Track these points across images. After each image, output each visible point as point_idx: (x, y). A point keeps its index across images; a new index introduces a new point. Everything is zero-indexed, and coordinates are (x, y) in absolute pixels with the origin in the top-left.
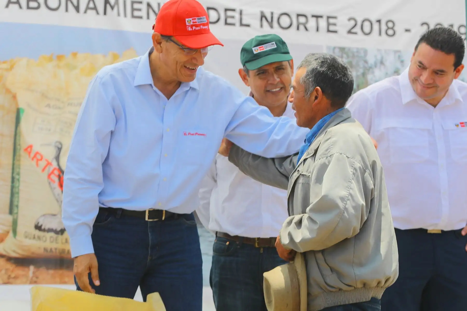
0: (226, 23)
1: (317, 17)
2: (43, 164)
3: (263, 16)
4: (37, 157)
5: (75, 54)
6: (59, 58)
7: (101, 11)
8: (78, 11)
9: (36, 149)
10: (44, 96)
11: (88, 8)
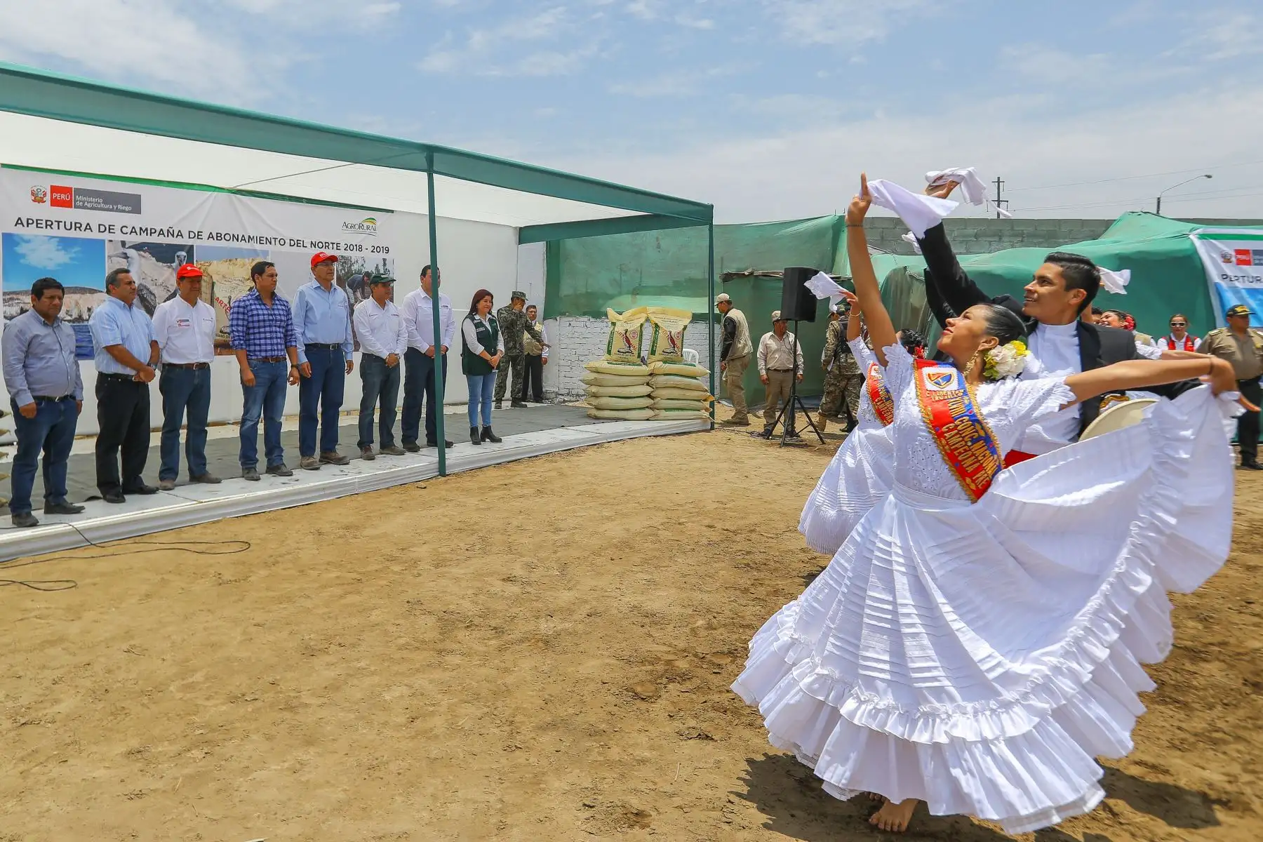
1: (333, 244)
2: (223, 305)
3: (312, 243)
4: (221, 303)
5: (236, 259)
6: (230, 260)
7: (247, 241)
8: (238, 240)
9: (220, 299)
10: (224, 277)
11: (242, 240)
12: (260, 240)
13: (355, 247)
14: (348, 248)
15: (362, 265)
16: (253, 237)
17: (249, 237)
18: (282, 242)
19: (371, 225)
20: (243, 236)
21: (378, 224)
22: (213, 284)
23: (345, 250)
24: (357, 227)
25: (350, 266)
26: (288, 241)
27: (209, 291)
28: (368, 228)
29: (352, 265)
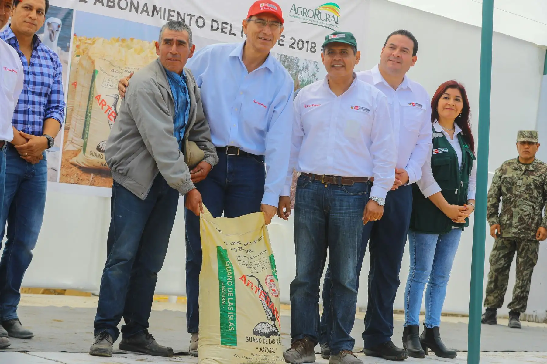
0: (222, 31)
2: (106, 108)
4: (103, 103)
5: (132, 39)
6: (123, 40)
7: (150, 14)
8: (137, 12)
9: (102, 98)
10: (111, 64)
11: (143, 11)
12: (169, 15)
13: (305, 45)
14: (295, 45)
15: (314, 75)
16: (160, 8)
17: (155, 8)
18: (200, 22)
19: (332, 13)
20: (146, 5)
21: (342, 13)
22: (94, 73)
23: (291, 46)
24: (311, 14)
25: (296, 74)
26: (209, 22)
27: (87, 84)
28: (327, 18)
29: (299, 71)
